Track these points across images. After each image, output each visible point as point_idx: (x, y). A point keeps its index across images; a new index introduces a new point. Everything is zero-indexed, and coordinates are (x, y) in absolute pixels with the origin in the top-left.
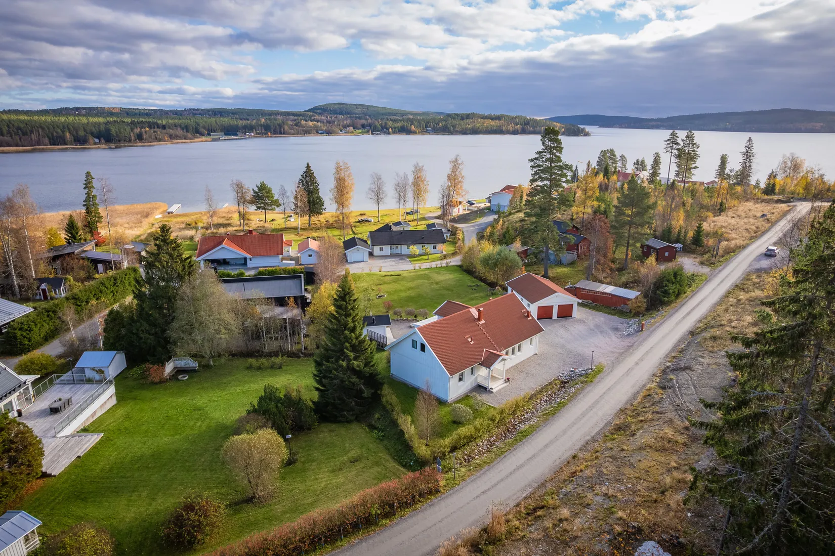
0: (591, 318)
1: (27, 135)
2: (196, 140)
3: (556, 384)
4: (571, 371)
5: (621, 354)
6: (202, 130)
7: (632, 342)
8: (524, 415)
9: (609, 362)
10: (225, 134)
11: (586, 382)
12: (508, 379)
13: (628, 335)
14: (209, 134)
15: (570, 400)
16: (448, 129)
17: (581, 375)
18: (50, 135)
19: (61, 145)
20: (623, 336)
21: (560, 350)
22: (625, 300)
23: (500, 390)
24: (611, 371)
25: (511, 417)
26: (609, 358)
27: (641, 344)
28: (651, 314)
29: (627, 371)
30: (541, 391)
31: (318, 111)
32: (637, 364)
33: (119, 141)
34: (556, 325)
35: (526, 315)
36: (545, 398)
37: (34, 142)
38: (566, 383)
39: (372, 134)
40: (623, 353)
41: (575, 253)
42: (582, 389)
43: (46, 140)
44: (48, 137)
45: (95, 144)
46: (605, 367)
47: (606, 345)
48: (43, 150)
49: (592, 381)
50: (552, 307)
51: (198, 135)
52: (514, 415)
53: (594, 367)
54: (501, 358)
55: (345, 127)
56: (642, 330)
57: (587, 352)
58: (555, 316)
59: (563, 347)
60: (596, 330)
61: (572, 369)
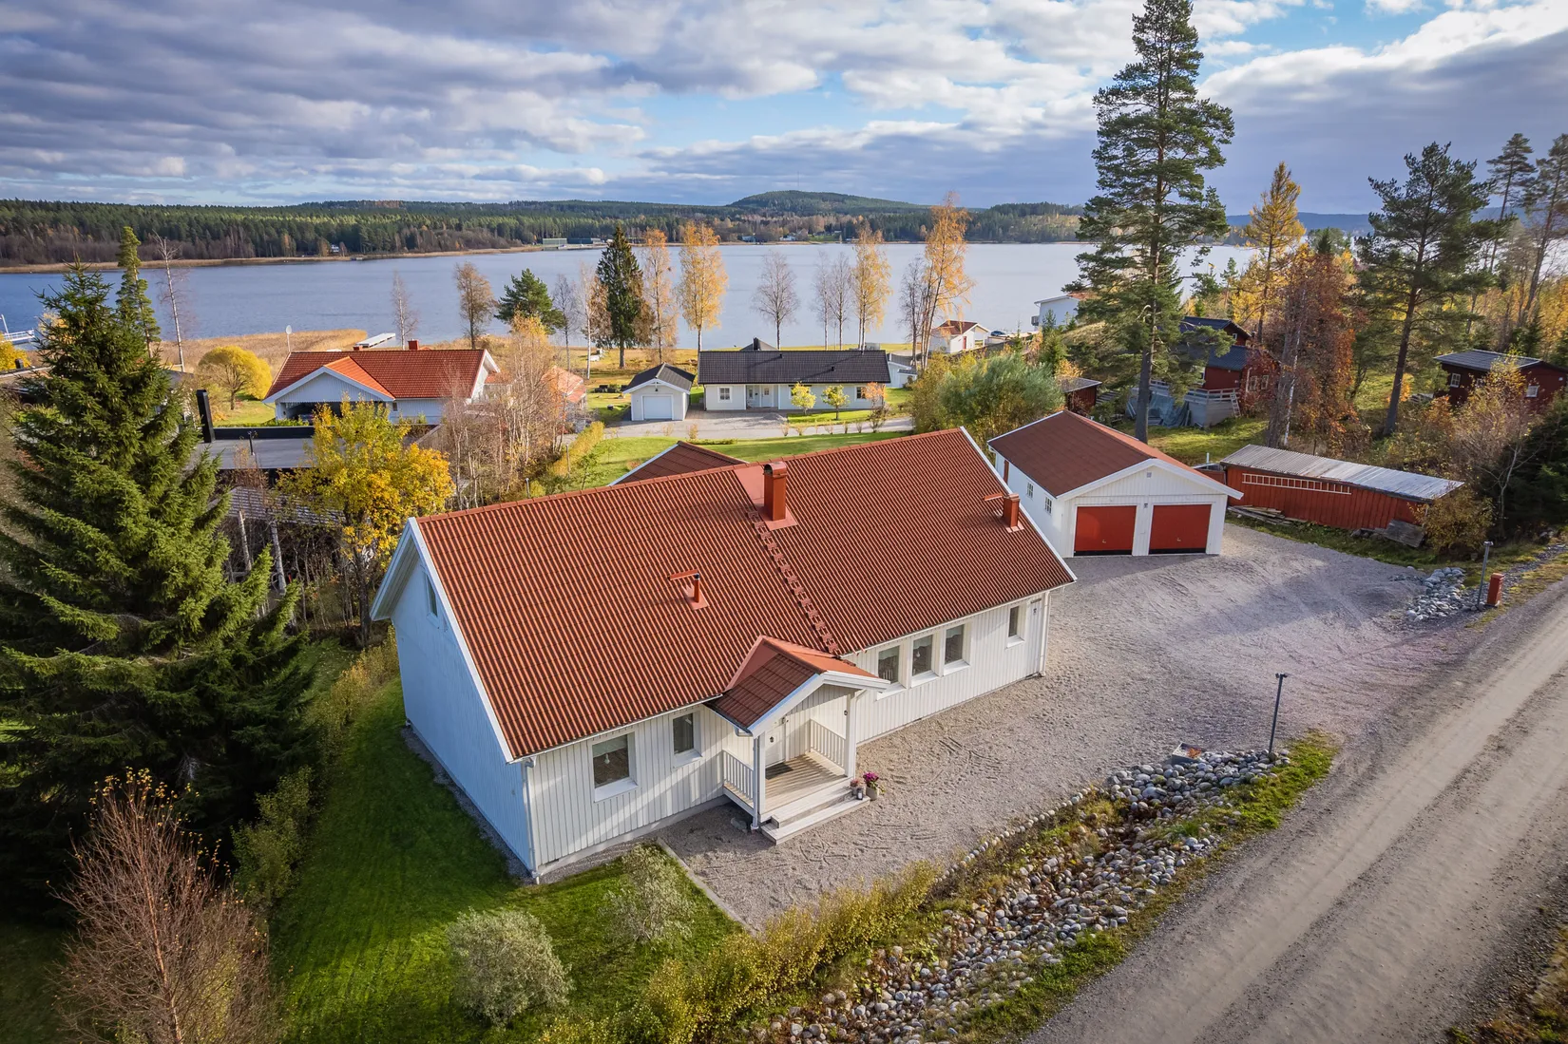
0: (1274, 558)
1: (219, 238)
2: (513, 249)
3: (1090, 822)
4: (1177, 760)
5: (1411, 695)
6: (528, 233)
7: (1454, 646)
8: (874, 997)
9: (1358, 731)
10: (569, 242)
11: (1239, 825)
12: (869, 779)
13: (1432, 622)
14: (540, 241)
15: (1136, 934)
16: (994, 232)
17: (1218, 786)
18: (258, 240)
19: (275, 256)
20: (1406, 624)
21: (1140, 667)
22: (1401, 506)
23: (813, 832)
24: (1371, 774)
25: (801, 1002)
26: (1354, 712)
27: (1496, 659)
28: (1516, 553)
29: (1456, 783)
30: (1011, 850)
31: (751, 206)
32: (1500, 747)
33: (374, 249)
34: (1140, 575)
35: (1000, 514)
36: (1023, 894)
37: (229, 251)
38: (1141, 816)
39: (845, 242)
40: (1418, 691)
41: (1233, 396)
42: (1219, 863)
43: (250, 248)
44: (254, 242)
45: (332, 254)
46: (1337, 751)
47: (1336, 653)
48: (242, 264)
49: (1268, 825)
50: (1131, 510)
51: (519, 242)
52: (820, 990)
53: (1280, 749)
54: (815, 683)
55: (793, 230)
56: (1491, 604)
57: (1258, 679)
58: (1141, 545)
59: (1156, 650)
60: (1294, 599)
61: (1178, 752)
